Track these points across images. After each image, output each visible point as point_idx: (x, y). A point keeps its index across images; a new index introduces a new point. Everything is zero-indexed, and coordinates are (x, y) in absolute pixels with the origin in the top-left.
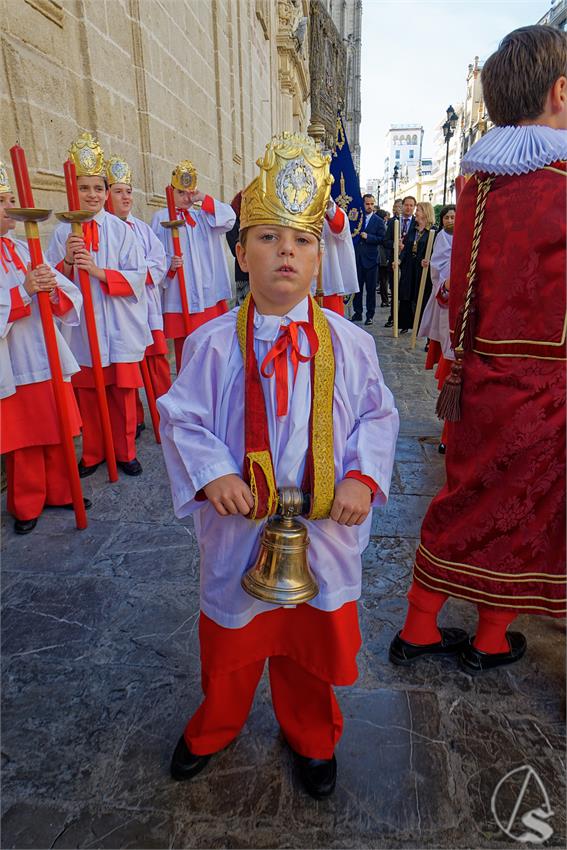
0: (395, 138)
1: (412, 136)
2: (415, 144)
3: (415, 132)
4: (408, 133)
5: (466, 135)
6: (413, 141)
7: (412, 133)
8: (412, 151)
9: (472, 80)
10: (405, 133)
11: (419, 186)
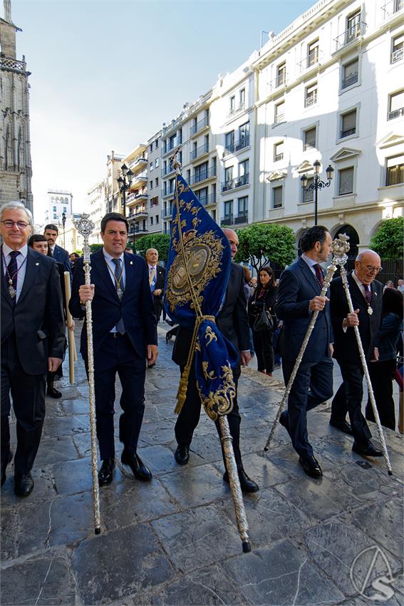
0: (53, 198)
1: (66, 199)
2: (67, 203)
3: (66, 196)
5: (110, 199)
6: (65, 201)
7: (64, 197)
8: (65, 208)
9: (111, 165)
10: (60, 196)
11: (74, 231)
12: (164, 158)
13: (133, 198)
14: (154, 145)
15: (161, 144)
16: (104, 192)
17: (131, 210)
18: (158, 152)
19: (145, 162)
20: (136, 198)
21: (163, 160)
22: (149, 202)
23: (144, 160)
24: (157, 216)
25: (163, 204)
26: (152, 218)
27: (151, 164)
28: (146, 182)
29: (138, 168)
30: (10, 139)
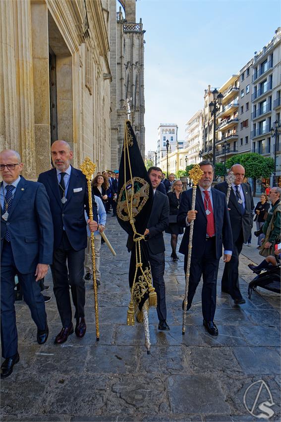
0: (163, 130)
1: (173, 129)
2: (174, 133)
3: (173, 128)
4: (169, 128)
5: (206, 126)
6: (172, 132)
7: (171, 128)
8: (172, 137)
9: (208, 97)
10: (168, 128)
11: (178, 154)
12: (254, 83)
13: (225, 123)
14: (246, 74)
15: (252, 72)
16: (201, 121)
17: (223, 134)
18: (249, 80)
19: (237, 90)
20: (228, 123)
21: (253, 86)
22: (240, 125)
23: (236, 88)
24: (247, 137)
25: (252, 125)
26: (242, 139)
27: (242, 92)
28: (238, 108)
29: (230, 96)
30: (130, 86)
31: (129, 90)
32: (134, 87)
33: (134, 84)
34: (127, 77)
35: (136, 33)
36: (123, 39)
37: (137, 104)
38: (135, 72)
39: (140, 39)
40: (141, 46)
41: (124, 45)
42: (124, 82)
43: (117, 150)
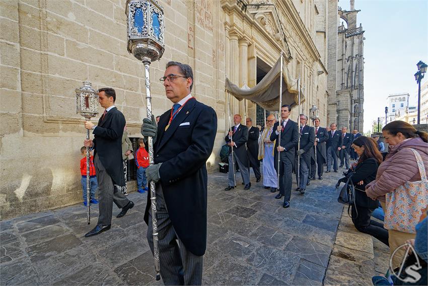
2: (404, 101)
3: (404, 96)
10: (398, 97)
30: (350, 72)
31: (350, 75)
32: (354, 73)
33: (354, 70)
34: (348, 67)
35: (356, 35)
36: (344, 43)
37: (357, 84)
38: (355, 62)
39: (360, 38)
40: (361, 43)
41: (346, 46)
42: (346, 70)
43: (336, 118)
